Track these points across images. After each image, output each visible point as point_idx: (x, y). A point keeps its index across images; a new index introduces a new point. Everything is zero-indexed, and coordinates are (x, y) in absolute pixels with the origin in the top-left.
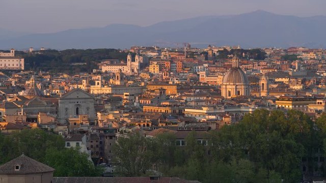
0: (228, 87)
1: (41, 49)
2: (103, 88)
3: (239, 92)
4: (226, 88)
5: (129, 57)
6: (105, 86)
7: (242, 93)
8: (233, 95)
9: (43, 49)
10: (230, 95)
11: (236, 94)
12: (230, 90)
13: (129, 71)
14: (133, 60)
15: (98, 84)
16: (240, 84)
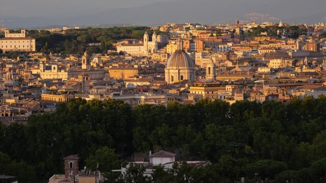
0: (171, 71)
1: (76, 28)
2: (59, 73)
3: (182, 77)
4: (169, 73)
5: (146, 37)
6: (62, 71)
7: (186, 77)
8: (176, 80)
9: (78, 28)
10: (172, 80)
11: (179, 79)
12: (173, 75)
13: (145, 52)
14: (150, 40)
15: (54, 68)
16: (183, 68)
